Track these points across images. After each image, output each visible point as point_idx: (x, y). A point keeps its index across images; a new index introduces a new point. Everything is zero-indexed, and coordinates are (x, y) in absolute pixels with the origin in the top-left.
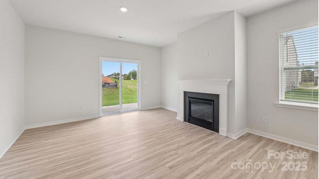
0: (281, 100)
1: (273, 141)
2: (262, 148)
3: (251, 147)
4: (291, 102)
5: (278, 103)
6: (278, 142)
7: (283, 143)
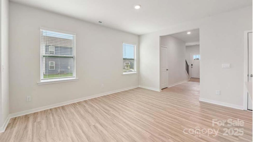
0: (42, 79)
1: (37, 113)
2: (35, 122)
3: (26, 127)
4: (49, 80)
5: (40, 82)
6: (41, 112)
7: (45, 111)
